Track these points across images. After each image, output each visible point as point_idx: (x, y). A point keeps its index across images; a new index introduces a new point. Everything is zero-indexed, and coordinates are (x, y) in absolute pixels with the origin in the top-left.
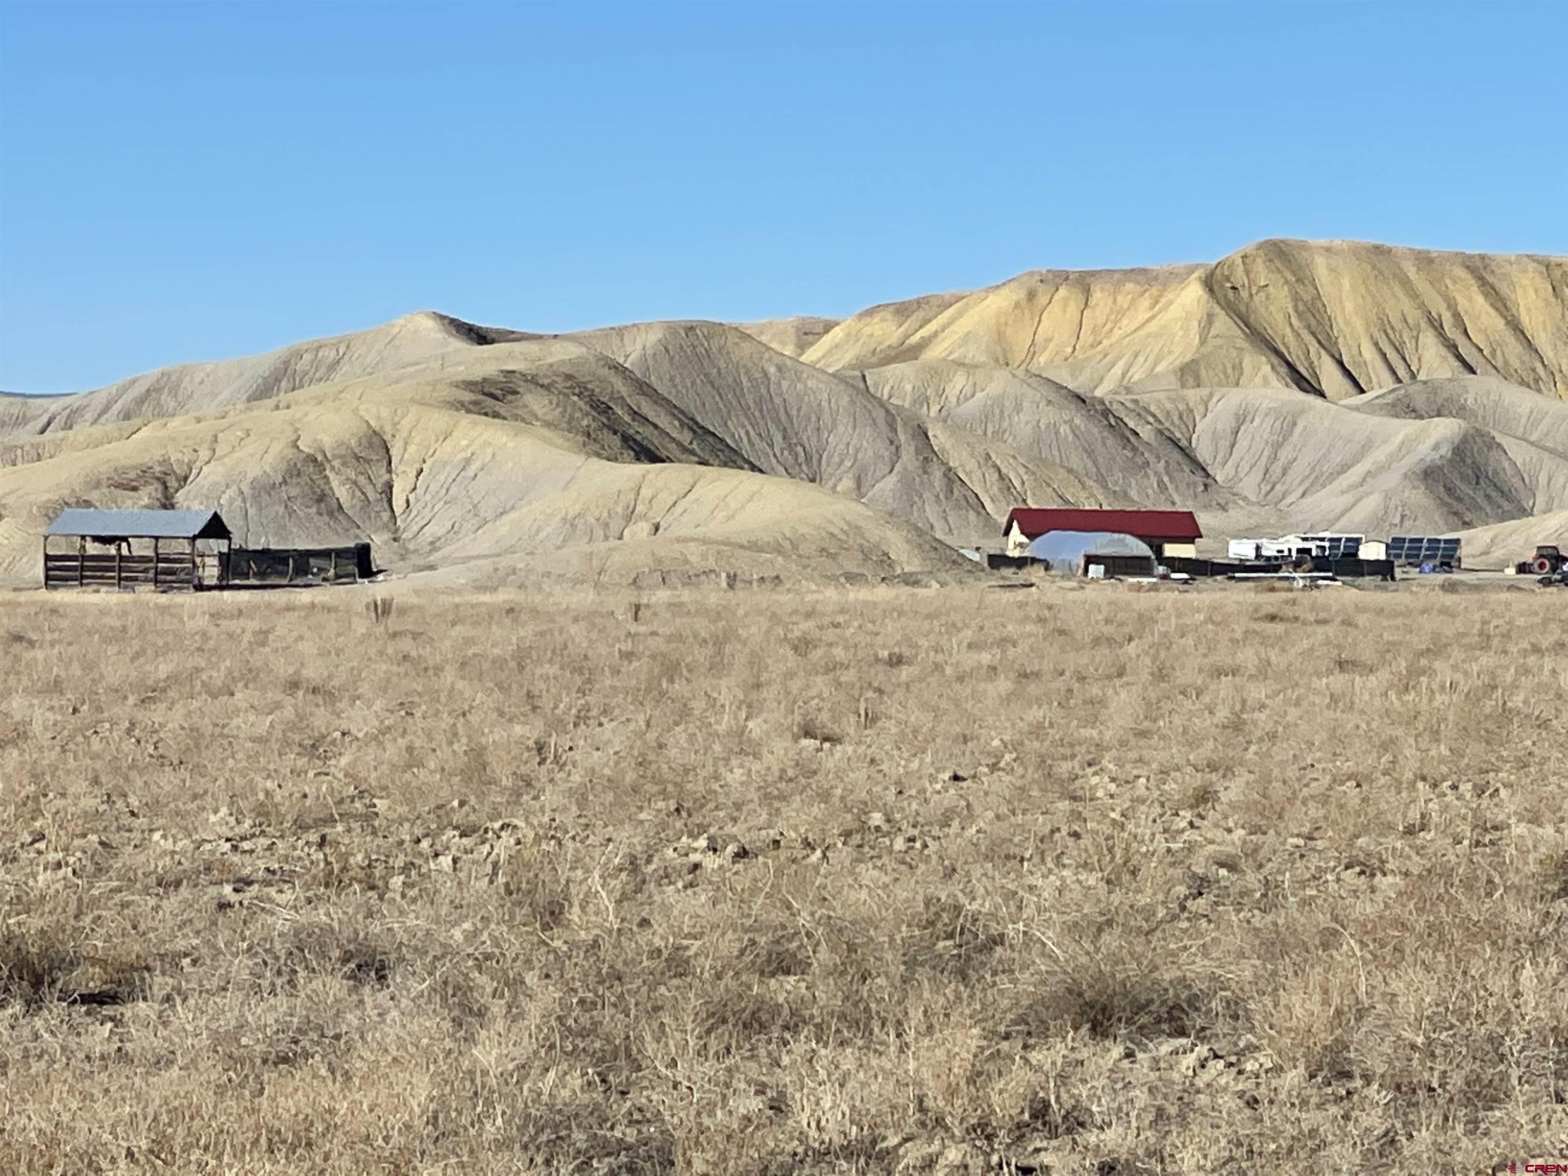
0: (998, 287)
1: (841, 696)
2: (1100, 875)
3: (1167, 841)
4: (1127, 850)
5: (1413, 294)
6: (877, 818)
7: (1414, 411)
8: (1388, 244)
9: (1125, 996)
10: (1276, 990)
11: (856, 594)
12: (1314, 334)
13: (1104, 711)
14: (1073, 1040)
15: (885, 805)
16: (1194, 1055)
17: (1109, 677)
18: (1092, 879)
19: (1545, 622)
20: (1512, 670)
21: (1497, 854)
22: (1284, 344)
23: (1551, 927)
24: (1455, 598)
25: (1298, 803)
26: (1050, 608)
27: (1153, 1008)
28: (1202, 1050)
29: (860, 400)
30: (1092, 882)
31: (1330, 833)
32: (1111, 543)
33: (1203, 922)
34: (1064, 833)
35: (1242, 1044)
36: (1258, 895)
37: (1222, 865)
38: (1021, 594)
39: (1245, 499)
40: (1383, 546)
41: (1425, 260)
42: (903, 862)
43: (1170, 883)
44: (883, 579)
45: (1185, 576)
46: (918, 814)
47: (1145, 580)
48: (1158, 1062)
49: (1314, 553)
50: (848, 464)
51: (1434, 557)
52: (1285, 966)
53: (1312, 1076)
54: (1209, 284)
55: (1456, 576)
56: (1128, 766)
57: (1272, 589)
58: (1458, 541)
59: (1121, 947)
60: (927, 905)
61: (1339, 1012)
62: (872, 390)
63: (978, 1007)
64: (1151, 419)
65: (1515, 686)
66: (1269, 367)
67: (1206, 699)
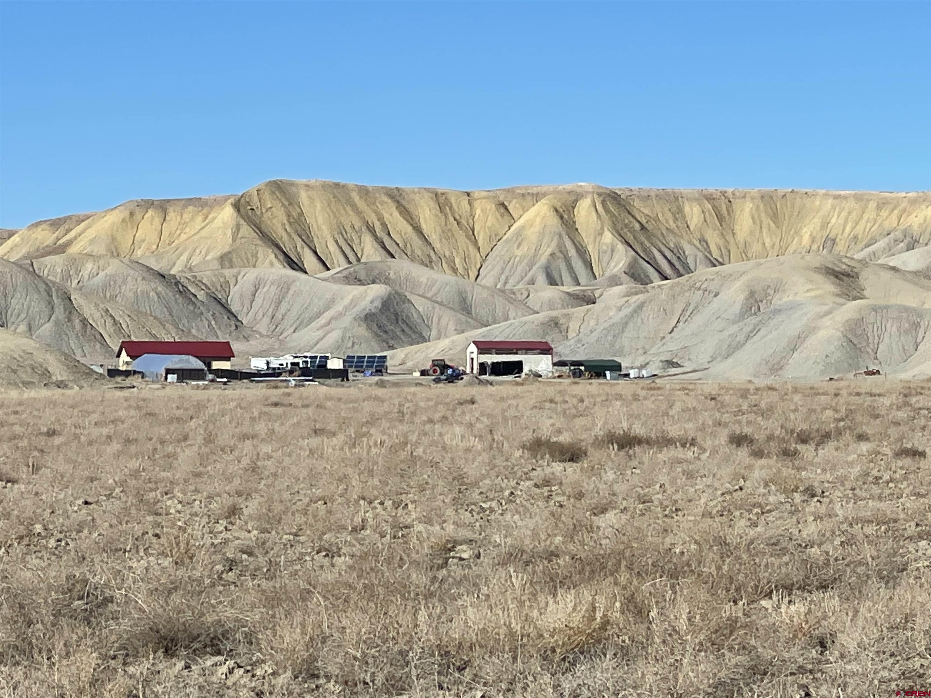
0: (112, 210)
1: (18, 454)
2: (171, 559)
3: (211, 538)
4: (188, 544)
5: (358, 213)
6: (38, 528)
7: (360, 281)
8: (342, 182)
9: (185, 631)
10: (275, 626)
11: (30, 394)
12: (300, 237)
13: (175, 462)
14: (154, 659)
15: (43, 520)
16: (226, 666)
17: (179, 441)
18: (167, 562)
19: (436, 404)
20: (417, 433)
21: (405, 543)
22: (283, 242)
23: (437, 585)
24: (384, 390)
25: (290, 514)
26: (144, 400)
27: (201, 638)
28: (231, 663)
29: (29, 278)
30: (166, 564)
31: (308, 532)
32: (181, 361)
33: (232, 587)
34: (150, 534)
35: (254, 659)
36: (265, 570)
37: (244, 553)
38: (126, 393)
39: (260, 334)
40: (341, 361)
41: (364, 192)
42: (54, 554)
43: (214, 563)
44: (45, 385)
45: (225, 380)
46: (63, 525)
47: (201, 383)
48: (204, 671)
49: (301, 366)
50: (23, 316)
51: (372, 367)
52: (280, 612)
53: (296, 677)
54: (237, 206)
55: (385, 378)
56: (189, 494)
57: (276, 387)
58: (385, 357)
59: (182, 603)
60: (68, 578)
61: (311, 639)
62: (37, 271)
63: (97, 640)
64: (203, 287)
65: (417, 444)
66: (273, 256)
67: (236, 453)
